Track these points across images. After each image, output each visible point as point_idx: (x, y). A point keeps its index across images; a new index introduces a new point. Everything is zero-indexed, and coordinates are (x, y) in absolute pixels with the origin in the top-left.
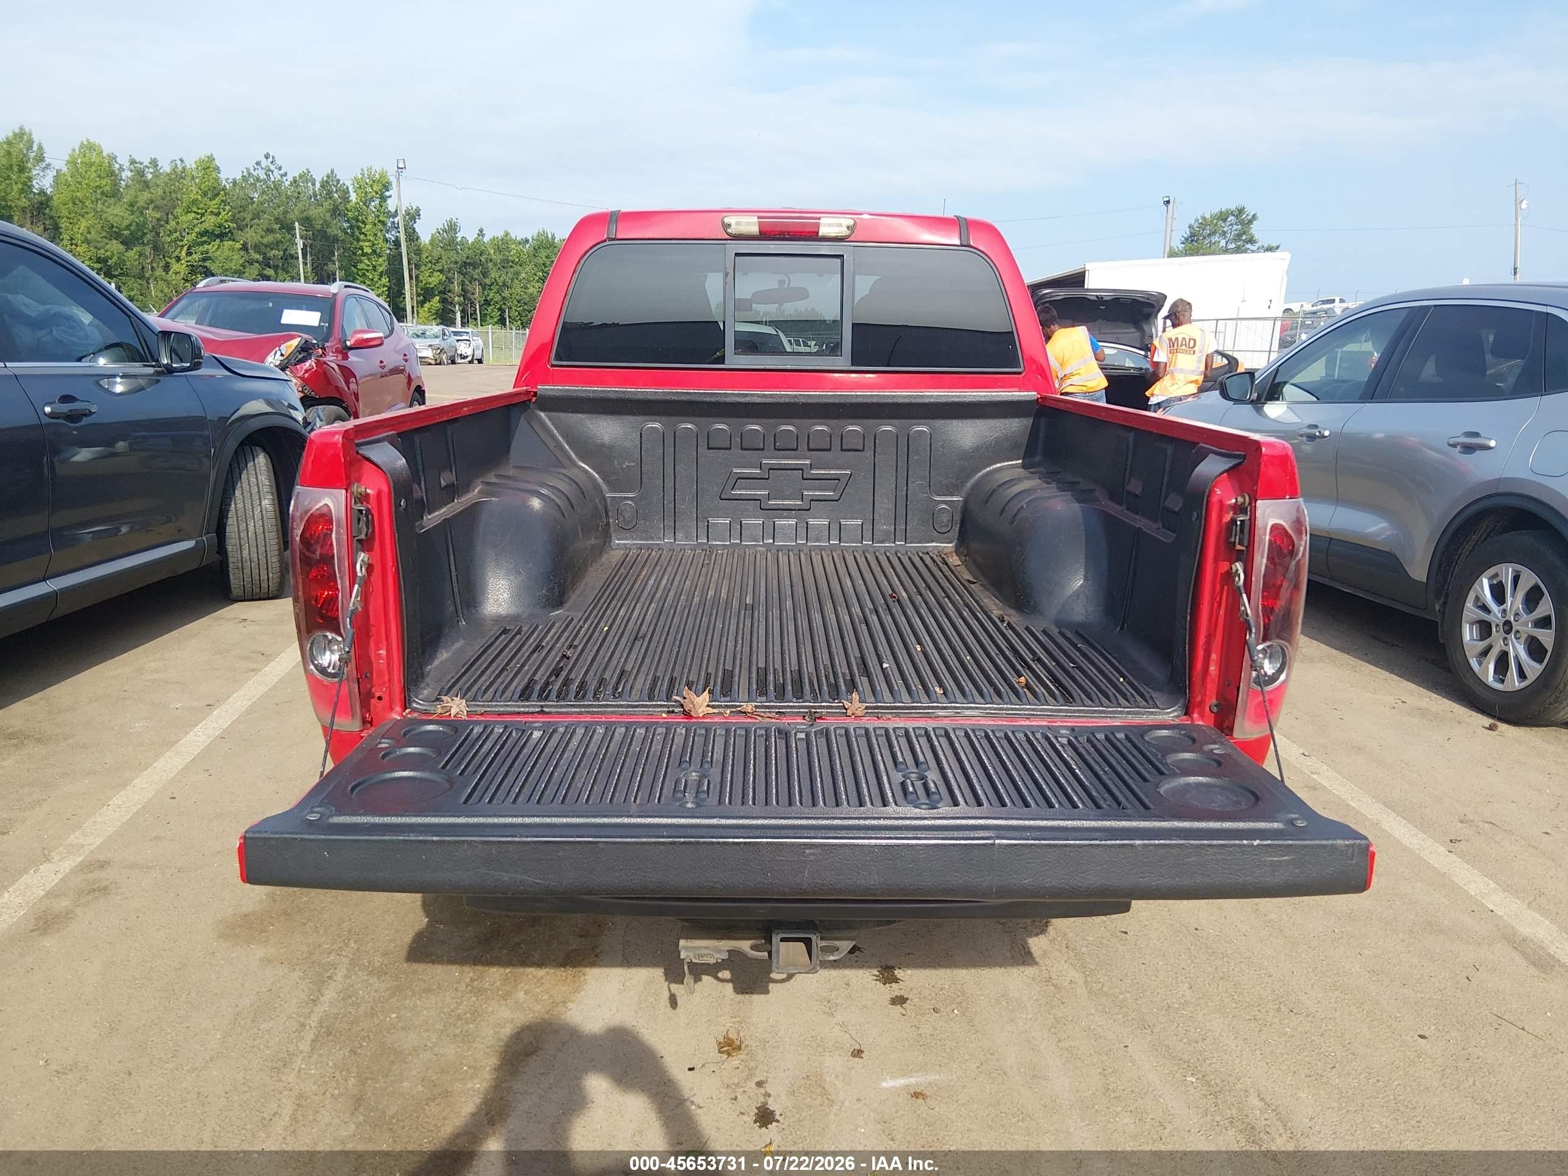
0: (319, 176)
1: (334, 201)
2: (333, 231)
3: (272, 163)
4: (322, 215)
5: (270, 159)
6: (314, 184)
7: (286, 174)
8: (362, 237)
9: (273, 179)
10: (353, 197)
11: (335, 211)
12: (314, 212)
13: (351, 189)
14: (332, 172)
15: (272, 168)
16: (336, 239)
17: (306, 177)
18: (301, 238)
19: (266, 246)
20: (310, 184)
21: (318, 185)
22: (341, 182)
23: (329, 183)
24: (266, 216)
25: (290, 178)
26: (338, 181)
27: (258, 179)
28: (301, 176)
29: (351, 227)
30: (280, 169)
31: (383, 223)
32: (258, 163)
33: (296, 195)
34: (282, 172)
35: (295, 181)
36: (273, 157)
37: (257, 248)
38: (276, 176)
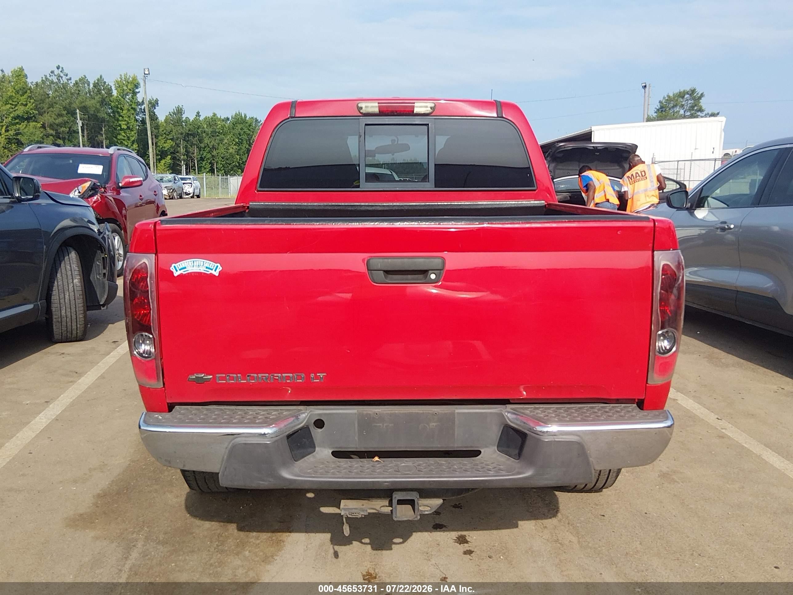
0: (92, 80)
1: (103, 96)
2: (102, 115)
3: (61, 72)
4: (94, 105)
5: (60, 69)
6: (89, 85)
7: (70, 79)
8: (120, 118)
9: (62, 82)
10: (115, 93)
11: (103, 102)
12: (89, 103)
13: (113, 88)
14: (101, 77)
15: (62, 75)
16: (103, 120)
17: (84, 80)
18: (81, 119)
19: (57, 125)
20: (86, 85)
21: (91, 86)
22: (107, 84)
23: (99, 84)
24: (57, 106)
25: (73, 81)
26: (105, 83)
27: (52, 82)
28: (80, 80)
29: (113, 112)
30: (67, 75)
31: (134, 109)
32: (52, 72)
33: (77, 92)
34: (68, 77)
35: (76, 83)
36: (62, 68)
37: (51, 126)
38: (64, 80)
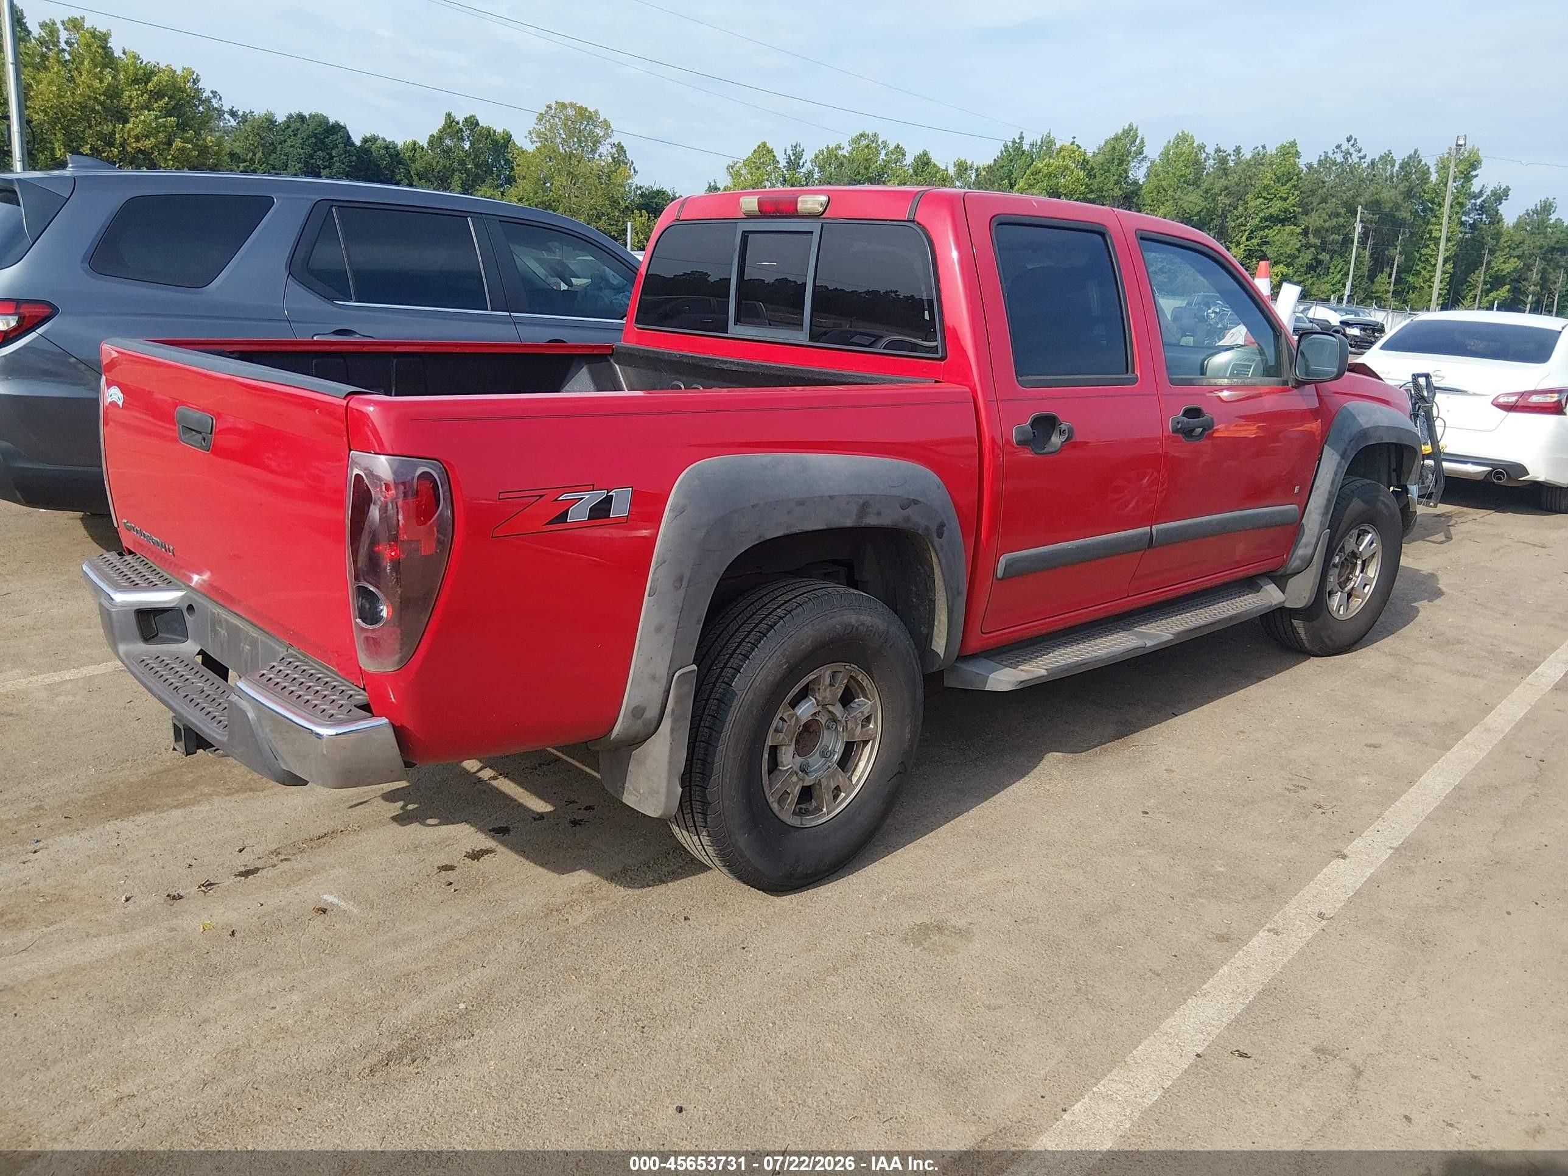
0: (1400, 156)
1: (1411, 183)
2: (1404, 214)
3: (1352, 146)
4: (1393, 198)
5: (1352, 143)
6: (1393, 166)
7: (1365, 157)
8: (1433, 220)
9: (1350, 161)
10: (1434, 178)
11: (1409, 194)
12: (1385, 195)
13: (1433, 170)
14: (1416, 152)
15: (1352, 150)
16: (1403, 223)
17: (1387, 159)
18: (1361, 221)
19: (1327, 231)
20: (1389, 167)
21: (1397, 167)
22: (1423, 163)
23: (1412, 166)
24: (1334, 200)
25: (1368, 160)
26: (1420, 161)
27: (1335, 163)
28: (1381, 158)
29: (1423, 211)
30: (1360, 151)
31: (1462, 205)
32: (1339, 147)
33: (1370, 177)
34: (1361, 154)
35: (1373, 163)
36: (1355, 140)
37: (1317, 232)
38: (1355, 158)
